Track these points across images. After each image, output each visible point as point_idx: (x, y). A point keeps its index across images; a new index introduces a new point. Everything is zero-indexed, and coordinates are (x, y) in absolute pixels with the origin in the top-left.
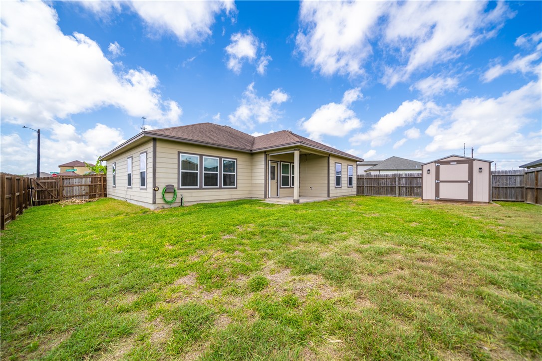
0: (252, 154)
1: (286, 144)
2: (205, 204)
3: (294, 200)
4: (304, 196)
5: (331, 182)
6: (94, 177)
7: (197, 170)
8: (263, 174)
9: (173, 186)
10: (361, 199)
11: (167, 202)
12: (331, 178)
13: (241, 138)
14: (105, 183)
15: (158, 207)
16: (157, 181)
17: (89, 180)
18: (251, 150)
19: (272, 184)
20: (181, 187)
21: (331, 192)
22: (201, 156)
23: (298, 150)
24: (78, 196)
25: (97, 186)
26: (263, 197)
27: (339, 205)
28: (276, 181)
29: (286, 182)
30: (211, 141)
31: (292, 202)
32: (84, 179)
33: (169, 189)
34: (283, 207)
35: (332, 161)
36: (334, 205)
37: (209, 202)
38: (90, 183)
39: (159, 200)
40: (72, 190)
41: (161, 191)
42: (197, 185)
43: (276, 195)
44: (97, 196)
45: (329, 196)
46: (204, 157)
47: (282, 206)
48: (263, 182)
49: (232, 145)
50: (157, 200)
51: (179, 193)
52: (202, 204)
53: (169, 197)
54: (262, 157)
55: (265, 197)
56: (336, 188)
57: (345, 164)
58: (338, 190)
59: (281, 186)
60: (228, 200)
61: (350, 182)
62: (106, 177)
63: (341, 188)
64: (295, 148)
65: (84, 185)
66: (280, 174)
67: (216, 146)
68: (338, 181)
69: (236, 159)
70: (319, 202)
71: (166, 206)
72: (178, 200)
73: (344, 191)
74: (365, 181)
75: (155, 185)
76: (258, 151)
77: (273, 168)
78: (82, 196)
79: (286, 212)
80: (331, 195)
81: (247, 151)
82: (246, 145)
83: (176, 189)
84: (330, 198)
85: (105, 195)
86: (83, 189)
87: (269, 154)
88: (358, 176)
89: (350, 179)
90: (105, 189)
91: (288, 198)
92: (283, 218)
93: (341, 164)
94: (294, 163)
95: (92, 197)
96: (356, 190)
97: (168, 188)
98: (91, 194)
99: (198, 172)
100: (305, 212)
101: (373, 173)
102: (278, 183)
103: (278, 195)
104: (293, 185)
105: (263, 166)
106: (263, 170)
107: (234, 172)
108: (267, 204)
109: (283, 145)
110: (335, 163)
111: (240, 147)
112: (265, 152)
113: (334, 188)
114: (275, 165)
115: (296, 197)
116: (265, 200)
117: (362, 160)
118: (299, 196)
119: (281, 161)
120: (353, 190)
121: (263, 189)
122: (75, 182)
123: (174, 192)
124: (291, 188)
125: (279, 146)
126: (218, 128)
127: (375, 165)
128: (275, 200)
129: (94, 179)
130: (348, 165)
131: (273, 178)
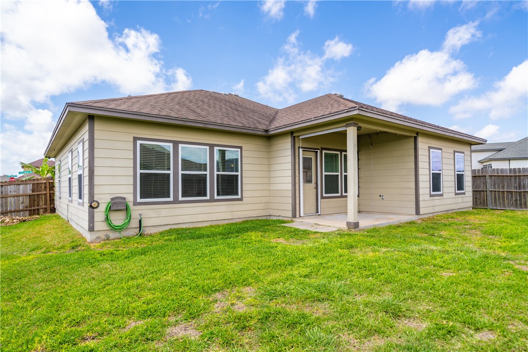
0: (268, 138)
1: (331, 114)
2: (182, 229)
3: (348, 224)
4: (368, 212)
5: (421, 185)
6: (37, 182)
7: (169, 169)
8: (289, 173)
9: (124, 199)
10: (484, 218)
11: (113, 228)
12: (421, 178)
13: (253, 111)
14: (52, 192)
15: (98, 238)
16: (97, 190)
17: (29, 187)
18: (267, 131)
19: (306, 192)
20: (139, 200)
21: (421, 204)
22: (176, 144)
23: (355, 125)
24: (14, 212)
25: (41, 196)
26: (290, 214)
27: (443, 233)
28: (313, 185)
29: (333, 186)
30: (192, 117)
31: (343, 226)
32: (21, 187)
33: (117, 205)
34: (325, 241)
35: (423, 144)
36: (433, 235)
37: (191, 226)
38: (29, 192)
39: (100, 225)
40: (6, 203)
41: (103, 207)
42: (169, 197)
43: (315, 211)
44: (41, 211)
45: (418, 212)
46: (180, 146)
47: (324, 235)
48: (289, 187)
49: (232, 123)
50: (96, 224)
51: (136, 212)
52: (177, 230)
53: (118, 219)
54: (287, 143)
55: (294, 216)
56: (431, 196)
57: (448, 149)
58: (437, 201)
59: (324, 195)
60: (226, 222)
61: (460, 185)
62: (53, 183)
63: (442, 195)
64: (348, 121)
65: (22, 196)
66: (320, 172)
67: (201, 125)
68: (436, 182)
69: (241, 148)
70: (399, 226)
71: (112, 235)
72: (135, 223)
73: (449, 201)
74: (488, 180)
75: (93, 197)
76: (279, 131)
77: (307, 161)
78: (19, 211)
79: (330, 254)
80: (422, 211)
81: (260, 133)
82: (260, 123)
83: (131, 205)
84: (420, 217)
85: (53, 210)
86: (21, 202)
87: (299, 136)
88: (474, 171)
89: (460, 179)
90: (52, 200)
91: (337, 216)
92: (321, 271)
93: (441, 149)
94: (346, 151)
95: (33, 212)
96: (471, 199)
97: (115, 203)
98: (33, 208)
99: (171, 172)
100: (371, 254)
101: (496, 165)
102: (317, 188)
103: (317, 212)
104: (346, 192)
105: (289, 159)
106: (289, 166)
107: (237, 171)
108: (296, 230)
109: (323, 117)
110: (430, 148)
111: (247, 125)
112: (292, 133)
113: (427, 197)
114: (311, 155)
115: (352, 216)
116: (292, 221)
117: (482, 142)
118: (359, 212)
119: (323, 149)
120: (465, 200)
121: (290, 200)
122: (9, 191)
123: (127, 209)
124: (342, 196)
125: (316, 118)
126: (216, 98)
127: (500, 150)
128: (313, 221)
129: (36, 186)
130: (455, 152)
131: (308, 180)
